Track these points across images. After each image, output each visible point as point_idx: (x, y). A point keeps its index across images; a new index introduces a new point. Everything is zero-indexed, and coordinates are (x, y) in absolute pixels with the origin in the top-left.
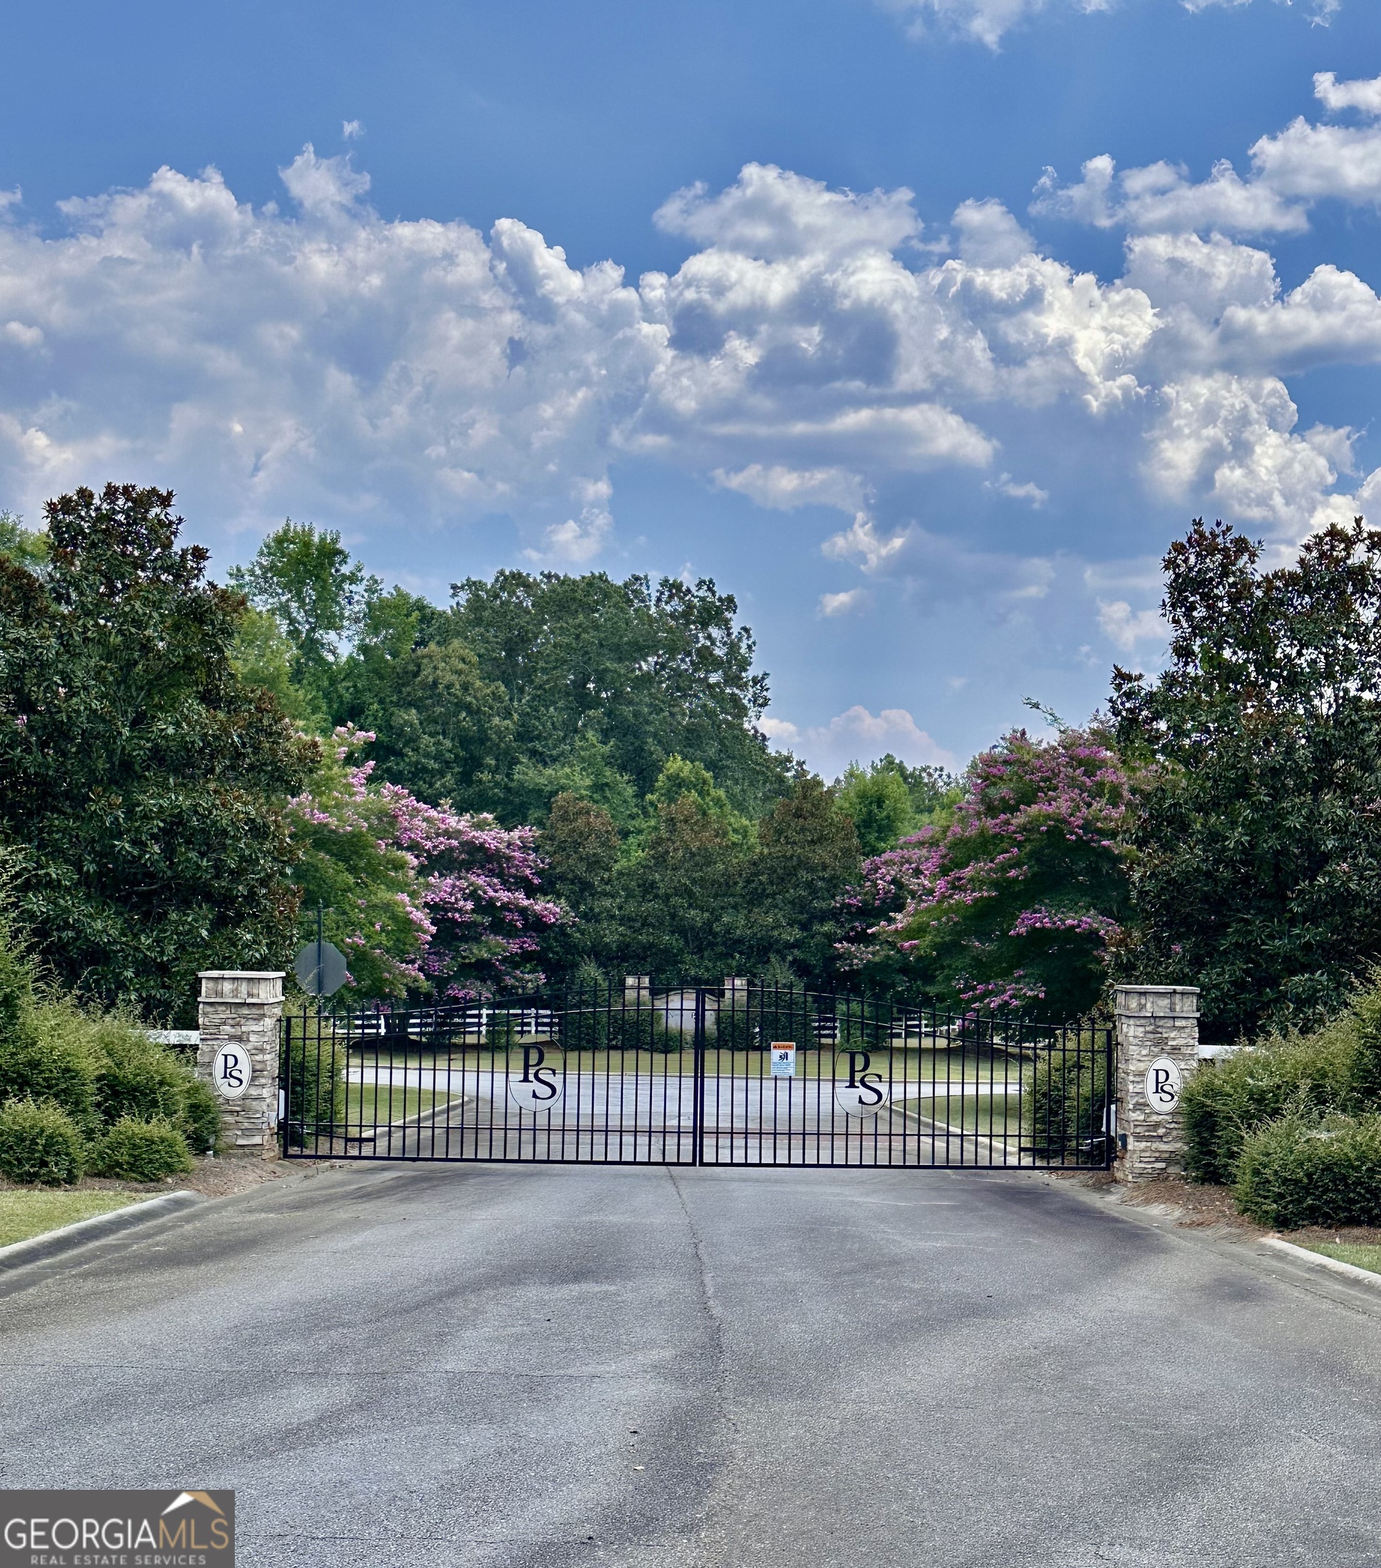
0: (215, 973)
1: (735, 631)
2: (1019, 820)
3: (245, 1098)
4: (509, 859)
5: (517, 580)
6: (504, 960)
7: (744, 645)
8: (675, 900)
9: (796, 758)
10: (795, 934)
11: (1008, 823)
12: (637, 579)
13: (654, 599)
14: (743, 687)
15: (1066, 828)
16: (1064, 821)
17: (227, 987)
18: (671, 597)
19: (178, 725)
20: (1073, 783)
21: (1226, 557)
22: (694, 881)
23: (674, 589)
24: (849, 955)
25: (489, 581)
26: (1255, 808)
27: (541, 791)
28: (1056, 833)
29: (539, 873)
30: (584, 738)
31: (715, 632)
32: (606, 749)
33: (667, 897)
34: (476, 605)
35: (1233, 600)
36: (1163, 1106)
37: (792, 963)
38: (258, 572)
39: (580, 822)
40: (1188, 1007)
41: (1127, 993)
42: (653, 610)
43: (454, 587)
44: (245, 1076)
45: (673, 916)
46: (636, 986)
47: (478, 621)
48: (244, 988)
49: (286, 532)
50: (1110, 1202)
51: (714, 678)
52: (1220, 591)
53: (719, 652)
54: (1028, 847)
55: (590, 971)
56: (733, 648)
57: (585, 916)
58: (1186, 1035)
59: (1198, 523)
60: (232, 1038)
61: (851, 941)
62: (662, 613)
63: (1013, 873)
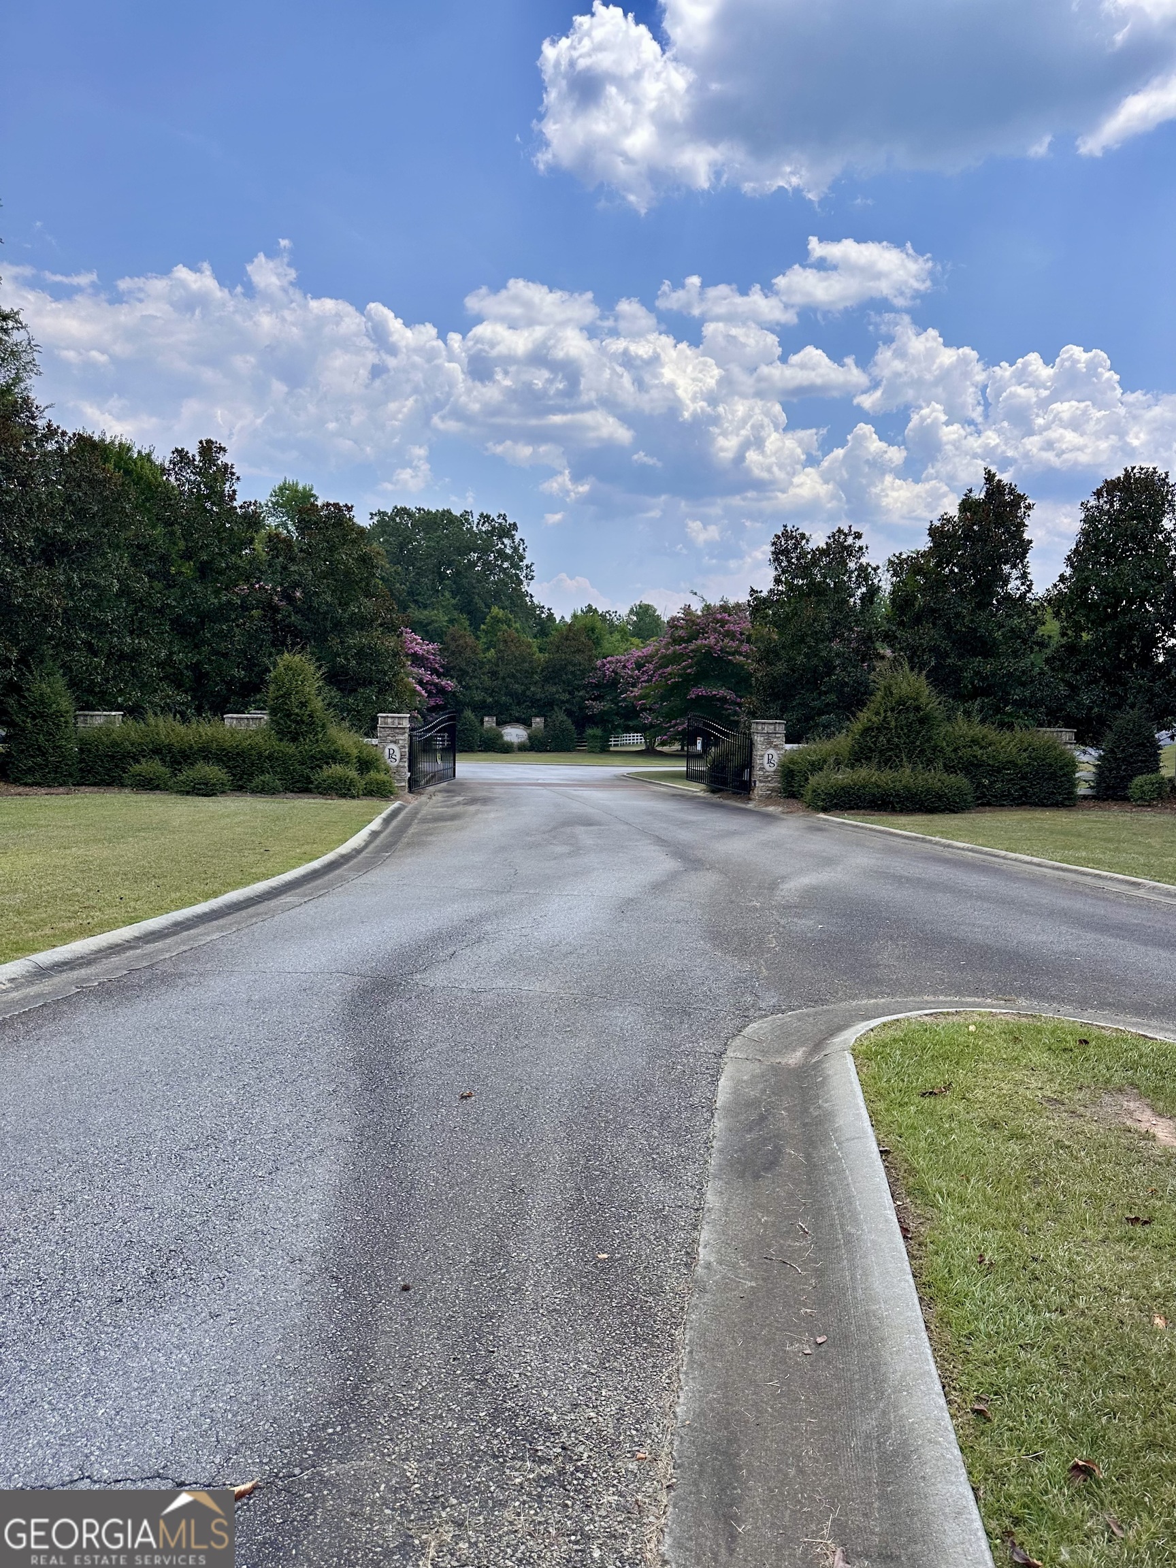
0: (384, 715)
1: (517, 541)
2: (692, 647)
3: (398, 766)
4: (428, 659)
5: (404, 511)
6: (428, 709)
7: (521, 548)
8: (508, 680)
9: (546, 607)
10: (566, 697)
11: (685, 648)
12: (467, 512)
13: (476, 523)
14: (520, 569)
15: (712, 651)
16: (711, 648)
17: (390, 720)
18: (484, 523)
19: (359, 608)
20: (715, 630)
21: (796, 540)
22: (517, 671)
23: (485, 518)
24: (592, 707)
25: (389, 511)
26: (809, 647)
27: (421, 623)
28: (709, 653)
29: (442, 666)
30: (443, 595)
31: (506, 541)
32: (454, 601)
33: (503, 679)
34: (381, 523)
35: (798, 559)
36: (770, 769)
37: (565, 711)
38: (270, 505)
39: (461, 642)
40: (781, 729)
41: (757, 723)
42: (475, 529)
43: (371, 514)
44: (398, 758)
45: (507, 687)
46: (489, 722)
47: (383, 533)
48: (396, 721)
49: (285, 483)
50: (751, 806)
51: (506, 565)
52: (793, 555)
53: (508, 551)
54: (696, 659)
55: (468, 714)
56: (515, 549)
57: (464, 687)
58: (780, 740)
59: (785, 526)
60: (391, 742)
61: (593, 700)
62: (480, 531)
63: (689, 671)
